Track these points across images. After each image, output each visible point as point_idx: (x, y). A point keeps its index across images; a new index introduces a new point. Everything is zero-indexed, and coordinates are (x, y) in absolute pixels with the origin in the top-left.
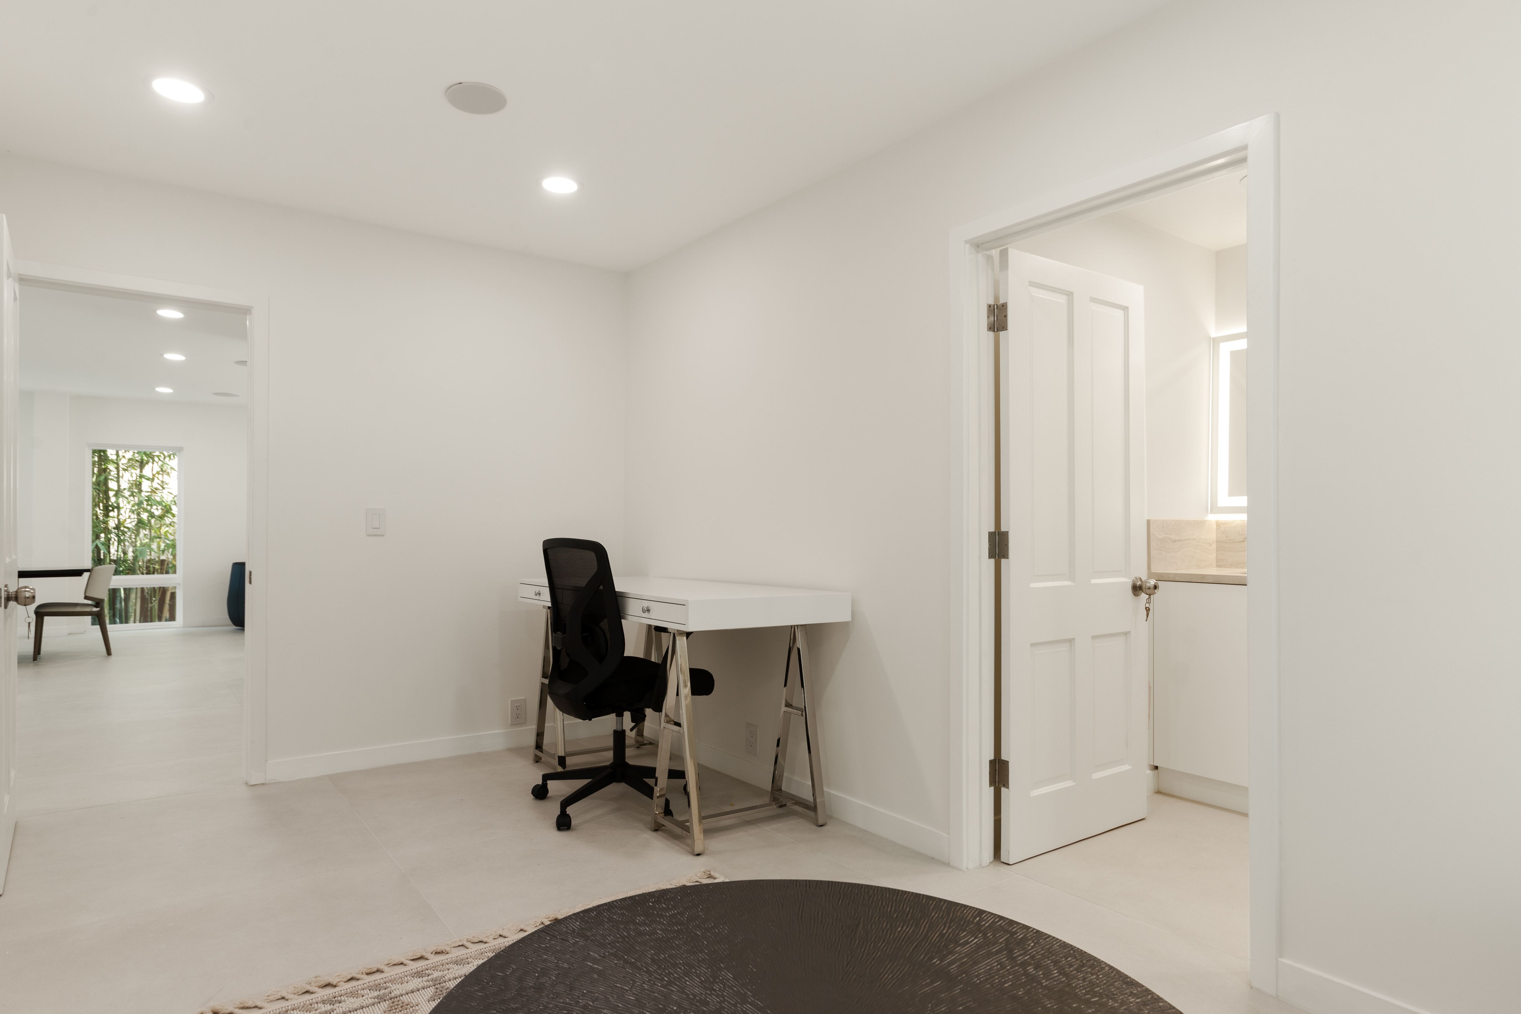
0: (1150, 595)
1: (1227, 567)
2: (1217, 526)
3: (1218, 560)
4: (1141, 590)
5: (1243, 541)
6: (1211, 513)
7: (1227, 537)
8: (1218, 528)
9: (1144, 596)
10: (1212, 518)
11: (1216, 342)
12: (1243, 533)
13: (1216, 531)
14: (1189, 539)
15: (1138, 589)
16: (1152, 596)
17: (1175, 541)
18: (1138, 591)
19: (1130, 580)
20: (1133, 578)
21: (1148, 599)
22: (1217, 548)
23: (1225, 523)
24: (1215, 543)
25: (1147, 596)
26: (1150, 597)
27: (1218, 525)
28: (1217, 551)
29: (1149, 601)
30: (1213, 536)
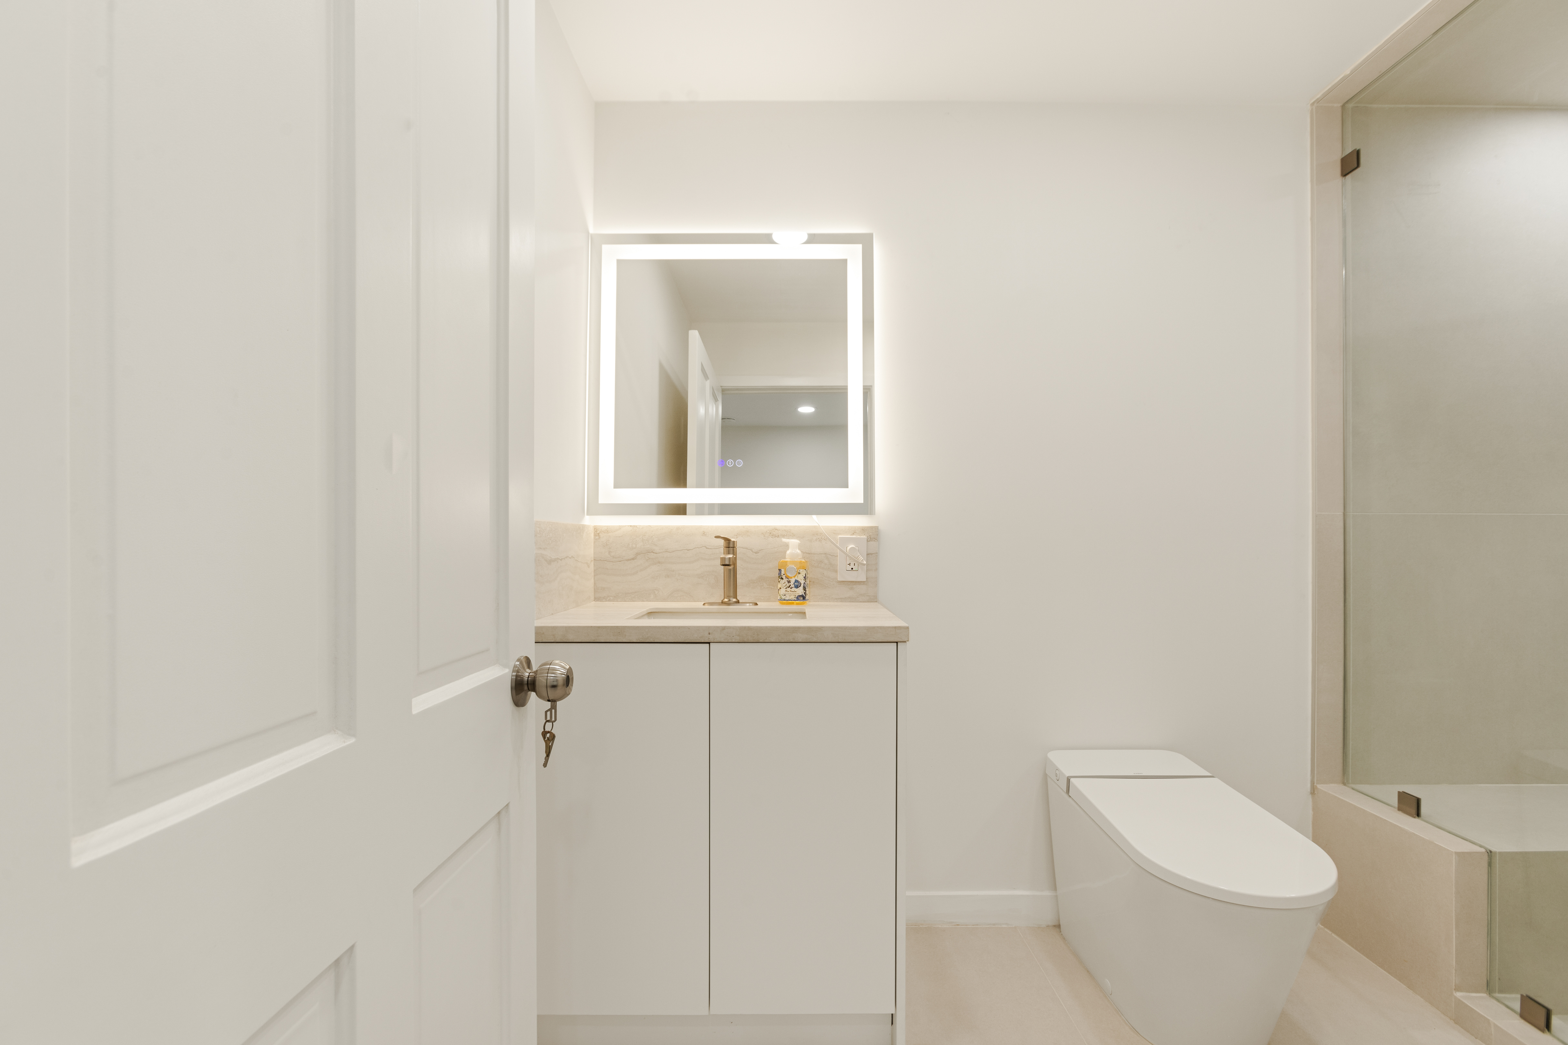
0: (553, 701)
1: (609, 600)
2: (595, 535)
3: (596, 590)
4: (534, 690)
5: (633, 559)
6: (587, 515)
7: (610, 552)
8: (597, 537)
9: (535, 703)
10: (590, 521)
11: (598, 242)
12: (634, 546)
13: (594, 542)
14: (566, 557)
15: (526, 687)
16: (559, 704)
17: (550, 562)
18: (523, 694)
19: (507, 671)
20: (513, 662)
21: (550, 710)
22: (594, 571)
23: (608, 530)
24: (593, 562)
25: (548, 705)
26: (554, 707)
27: (598, 532)
28: (594, 576)
29: (551, 717)
30: (589, 551)
